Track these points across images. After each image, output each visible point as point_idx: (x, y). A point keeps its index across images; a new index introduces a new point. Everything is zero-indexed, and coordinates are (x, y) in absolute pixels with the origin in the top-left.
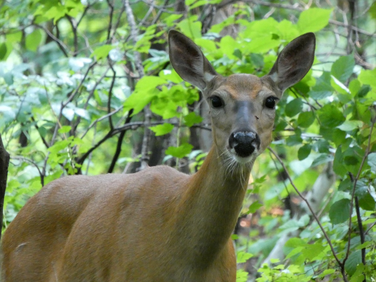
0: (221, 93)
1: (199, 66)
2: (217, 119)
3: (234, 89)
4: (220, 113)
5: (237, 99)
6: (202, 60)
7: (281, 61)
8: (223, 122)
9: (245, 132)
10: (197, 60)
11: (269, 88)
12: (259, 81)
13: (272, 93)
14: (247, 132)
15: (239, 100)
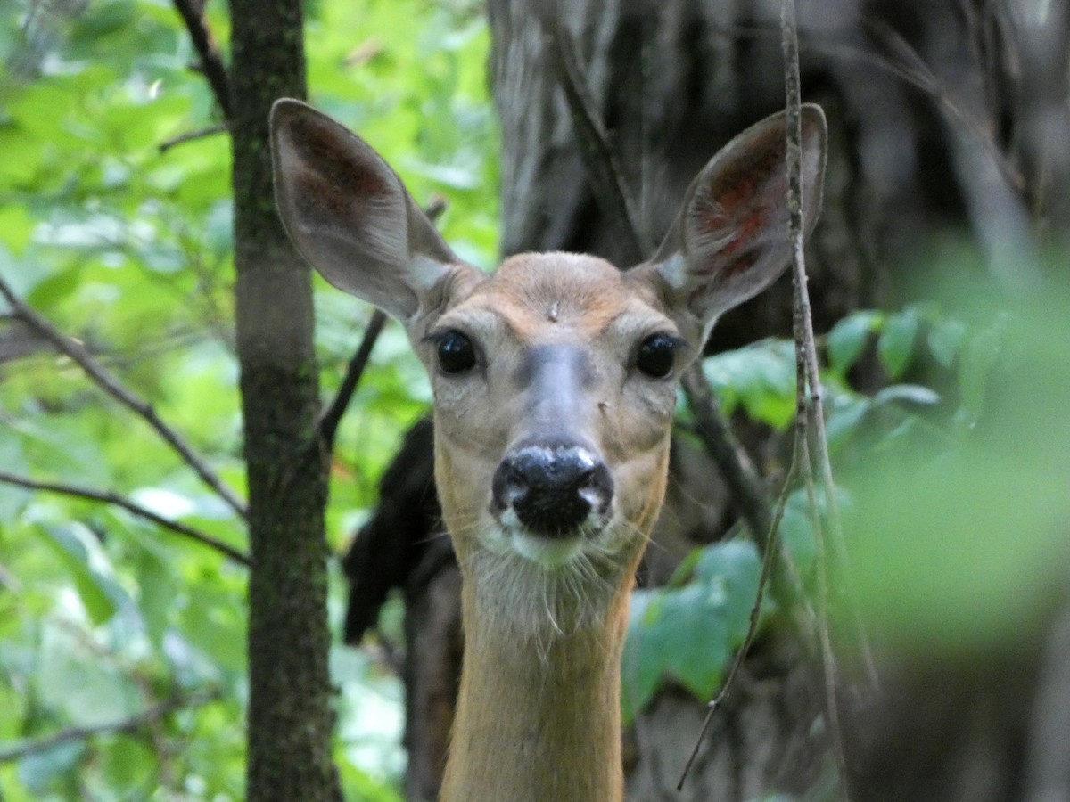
0: (473, 318)
1: (389, 230)
2: (457, 416)
3: (521, 304)
4: (468, 393)
5: (531, 340)
6: (402, 209)
7: (697, 209)
8: (477, 425)
9: (554, 447)
10: (380, 208)
11: (655, 306)
12: (615, 279)
13: (662, 322)
14: (562, 447)
15: (535, 342)
